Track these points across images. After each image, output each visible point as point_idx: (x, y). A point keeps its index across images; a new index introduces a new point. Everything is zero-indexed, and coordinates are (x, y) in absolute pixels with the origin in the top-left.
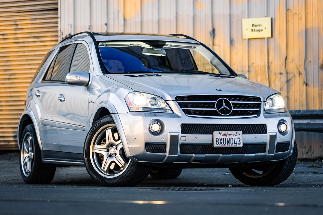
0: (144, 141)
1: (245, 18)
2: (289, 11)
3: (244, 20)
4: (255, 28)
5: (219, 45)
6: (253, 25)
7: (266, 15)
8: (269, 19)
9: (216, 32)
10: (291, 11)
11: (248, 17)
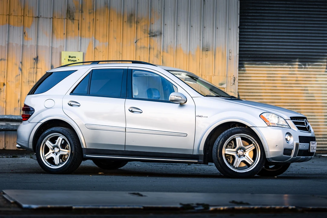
0: (284, 147)
1: (64, 51)
2: (96, 49)
3: (63, 52)
4: (70, 59)
5: (42, 68)
6: (70, 57)
7: (79, 50)
8: (82, 53)
9: (39, 58)
10: (97, 50)
11: (66, 51)
